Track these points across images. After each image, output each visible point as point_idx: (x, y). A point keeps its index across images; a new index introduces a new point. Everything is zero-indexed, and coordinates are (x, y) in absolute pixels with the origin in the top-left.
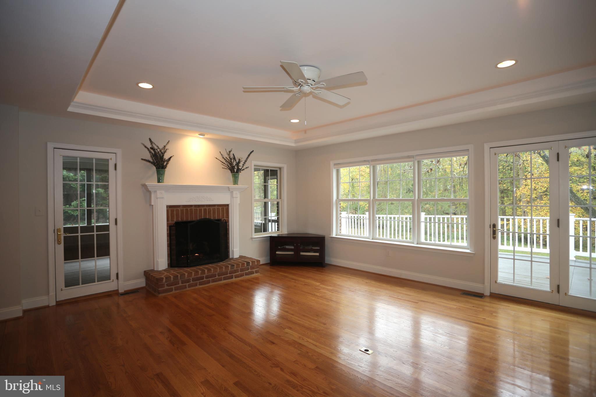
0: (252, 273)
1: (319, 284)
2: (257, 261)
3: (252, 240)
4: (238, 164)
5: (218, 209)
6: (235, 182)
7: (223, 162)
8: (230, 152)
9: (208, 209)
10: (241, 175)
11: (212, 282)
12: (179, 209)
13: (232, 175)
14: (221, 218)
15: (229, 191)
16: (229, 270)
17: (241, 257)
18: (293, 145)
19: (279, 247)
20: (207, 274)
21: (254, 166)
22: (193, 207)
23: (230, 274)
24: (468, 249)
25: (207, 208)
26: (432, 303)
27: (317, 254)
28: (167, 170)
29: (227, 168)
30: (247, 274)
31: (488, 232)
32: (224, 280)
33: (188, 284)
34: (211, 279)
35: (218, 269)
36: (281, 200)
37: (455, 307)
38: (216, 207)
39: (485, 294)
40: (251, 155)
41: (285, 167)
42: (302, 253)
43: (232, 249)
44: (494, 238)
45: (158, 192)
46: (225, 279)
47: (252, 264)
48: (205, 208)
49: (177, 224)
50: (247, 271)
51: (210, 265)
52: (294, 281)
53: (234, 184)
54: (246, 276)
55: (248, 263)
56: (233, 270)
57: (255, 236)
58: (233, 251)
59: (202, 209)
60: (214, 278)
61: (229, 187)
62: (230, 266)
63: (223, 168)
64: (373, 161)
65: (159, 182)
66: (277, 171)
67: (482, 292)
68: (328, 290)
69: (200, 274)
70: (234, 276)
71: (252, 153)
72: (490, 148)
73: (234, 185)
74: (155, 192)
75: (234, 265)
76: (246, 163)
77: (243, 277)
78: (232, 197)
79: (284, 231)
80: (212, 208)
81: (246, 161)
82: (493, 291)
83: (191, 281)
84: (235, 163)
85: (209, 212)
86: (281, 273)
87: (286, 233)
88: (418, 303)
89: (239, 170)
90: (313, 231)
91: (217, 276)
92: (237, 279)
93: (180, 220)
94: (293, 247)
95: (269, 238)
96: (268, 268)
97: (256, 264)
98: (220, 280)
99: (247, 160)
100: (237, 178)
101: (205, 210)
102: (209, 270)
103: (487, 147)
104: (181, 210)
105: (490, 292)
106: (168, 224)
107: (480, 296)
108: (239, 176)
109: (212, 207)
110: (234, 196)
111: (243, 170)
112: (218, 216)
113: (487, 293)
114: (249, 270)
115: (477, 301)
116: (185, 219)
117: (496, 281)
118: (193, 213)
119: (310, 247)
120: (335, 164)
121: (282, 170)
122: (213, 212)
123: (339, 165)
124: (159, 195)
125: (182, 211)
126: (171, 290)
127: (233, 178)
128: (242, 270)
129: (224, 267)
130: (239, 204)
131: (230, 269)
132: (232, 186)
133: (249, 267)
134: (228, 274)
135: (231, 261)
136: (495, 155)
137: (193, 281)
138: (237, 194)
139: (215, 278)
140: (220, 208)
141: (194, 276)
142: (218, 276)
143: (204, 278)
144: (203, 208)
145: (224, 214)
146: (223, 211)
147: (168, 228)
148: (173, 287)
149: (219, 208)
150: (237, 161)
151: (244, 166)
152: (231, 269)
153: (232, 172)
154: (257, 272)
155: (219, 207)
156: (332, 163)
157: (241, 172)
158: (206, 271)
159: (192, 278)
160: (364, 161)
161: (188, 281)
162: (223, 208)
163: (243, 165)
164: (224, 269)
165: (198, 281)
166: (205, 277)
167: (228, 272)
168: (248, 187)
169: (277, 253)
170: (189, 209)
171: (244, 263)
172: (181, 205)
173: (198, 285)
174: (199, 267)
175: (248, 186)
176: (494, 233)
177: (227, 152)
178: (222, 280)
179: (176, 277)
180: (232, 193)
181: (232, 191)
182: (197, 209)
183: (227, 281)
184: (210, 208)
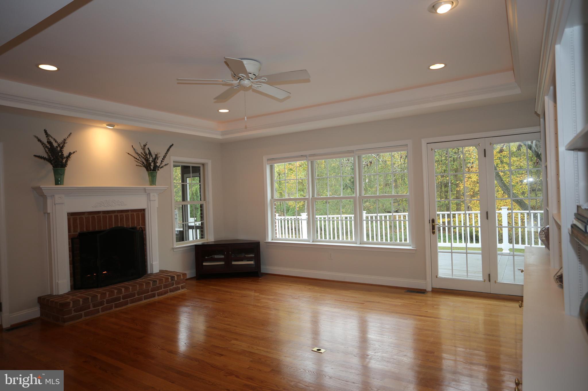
0: (177, 289)
1: (258, 294)
2: (183, 274)
3: (174, 251)
4: (155, 160)
5: (132, 215)
6: (153, 182)
7: (136, 159)
8: (145, 146)
9: (120, 215)
10: (160, 173)
11: (130, 303)
12: (84, 216)
13: (148, 173)
14: (136, 226)
15: (146, 192)
16: (150, 287)
17: (161, 271)
18: (219, 137)
19: (206, 257)
20: (125, 293)
21: (173, 162)
22: (101, 213)
23: (151, 291)
24: (410, 246)
25: (119, 214)
26: (379, 302)
27: (252, 262)
28: (68, 170)
29: (141, 165)
30: (171, 291)
31: (428, 227)
32: (144, 299)
33: (101, 307)
34: (129, 300)
35: (138, 286)
36: (206, 202)
37: (400, 304)
38: (130, 213)
39: (427, 290)
40: (171, 149)
41: (209, 163)
42: (234, 263)
43: (151, 263)
44: (434, 233)
45: (57, 196)
46: (146, 298)
47: (177, 278)
48: (116, 214)
49: (82, 235)
50: (172, 287)
51: (125, 283)
52: (229, 293)
54: (170, 293)
55: (173, 278)
56: (155, 286)
57: (177, 245)
58: (152, 265)
59: (112, 216)
60: (133, 298)
61: (145, 188)
62: (151, 282)
63: (137, 165)
64: (311, 155)
65: (57, 183)
66: (199, 167)
67: (424, 288)
68: (269, 299)
69: (115, 294)
71: (172, 147)
72: (427, 143)
73: (150, 185)
74: (53, 196)
75: (156, 281)
76: (165, 159)
77: (166, 294)
78: (149, 200)
79: (210, 238)
80: (124, 214)
81: (164, 157)
82: (434, 286)
83: (105, 303)
84: (151, 159)
85: (122, 219)
86: (211, 287)
87: (213, 240)
88: (364, 303)
89: (156, 168)
90: (244, 236)
91: (136, 295)
92: (161, 297)
93: (85, 230)
94: (223, 257)
95: (194, 247)
96: (194, 282)
97: (182, 278)
98: (140, 299)
99: (166, 155)
100: (155, 177)
101: (116, 217)
102: (127, 289)
103: (424, 142)
104: (86, 218)
105: (432, 288)
106: (69, 236)
107: (422, 292)
108: (156, 174)
110: (151, 199)
111: (161, 167)
112: (132, 224)
113: (429, 289)
114: (175, 286)
115: (419, 297)
116: (91, 229)
117: (436, 276)
118: (101, 221)
119: (243, 255)
120: (268, 160)
121: (206, 167)
122: (126, 219)
123: (273, 161)
124: (57, 201)
125: (88, 220)
126: (80, 316)
127: (150, 177)
128: (166, 286)
129: (144, 284)
130: (157, 208)
131: (151, 286)
132: (148, 187)
133: (174, 283)
134: (149, 292)
135: (151, 277)
136: (432, 150)
137: (107, 303)
138: (155, 197)
140: (135, 214)
141: (109, 297)
142: (138, 295)
143: (121, 299)
144: (113, 215)
145: (139, 220)
146: (138, 217)
147: (70, 241)
148: (83, 313)
149: (134, 214)
150: (154, 157)
151: (163, 163)
152: (153, 285)
153: (147, 170)
154: (183, 287)
156: (265, 159)
157: (159, 170)
158: (123, 290)
159: (106, 300)
160: (302, 156)
161: (101, 303)
162: (139, 213)
163: (162, 161)
164: (144, 287)
165: (114, 304)
166: (121, 297)
167: (149, 289)
168: (168, 188)
169: (204, 264)
170: (96, 216)
171: (168, 278)
172: (86, 212)
173: (113, 308)
174: (113, 287)
175: (167, 187)
176: (433, 228)
177: (141, 146)
178: (143, 300)
179: (86, 300)
180: (149, 195)
181: (149, 193)
182: (107, 216)
183: (148, 300)
184: (122, 215)
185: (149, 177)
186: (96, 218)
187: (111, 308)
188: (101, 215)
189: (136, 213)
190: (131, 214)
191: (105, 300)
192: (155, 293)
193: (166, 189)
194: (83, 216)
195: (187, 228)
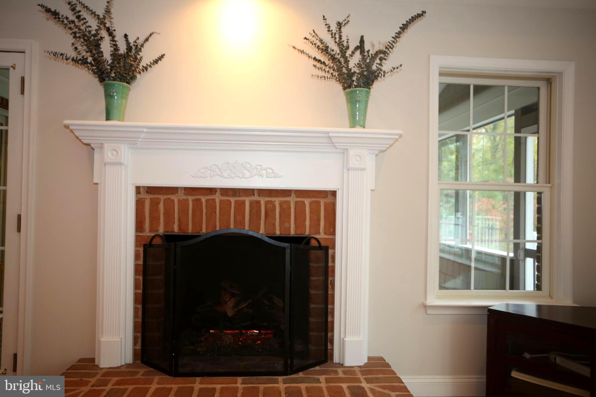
3: (426, 313)
5: (300, 207)
6: (357, 119)
8: (341, 25)
9: (266, 203)
12: (175, 198)
13: (347, 94)
14: (307, 233)
15: (333, 146)
19: (527, 356)
22: (218, 193)
25: (263, 201)
36: (551, 187)
38: (292, 200)
43: (342, 336)
48: (256, 198)
49: (168, 240)
57: (439, 297)
58: (343, 343)
59: (243, 203)
61: (331, 134)
65: (108, 118)
73: (350, 126)
74: (101, 146)
78: (346, 167)
80: (277, 201)
81: (390, 47)
93: (176, 229)
99: (396, 42)
100: (364, 104)
101: (255, 205)
104: (179, 201)
106: (138, 239)
109: (277, 197)
110: (351, 165)
112: (296, 227)
116: (191, 229)
118: (215, 212)
121: (556, 85)
122: (280, 214)
124: (109, 156)
125: (183, 204)
127: (351, 105)
130: (372, 190)
132: (342, 130)
138: (362, 159)
140: (307, 201)
144: (247, 201)
145: (319, 220)
146: (315, 211)
147: (141, 249)
149: (304, 202)
151: (383, 63)
153: (343, 87)
155: (302, 199)
162: (318, 203)
163: (381, 59)
168: (401, 136)
169: (514, 375)
170: (204, 199)
172: (181, 188)
175: (400, 132)
177: (326, 25)
180: (345, 152)
181: (347, 149)
182: (230, 202)
184: (271, 201)
185: (347, 104)
186: (205, 204)
188: (218, 198)
189: (310, 200)
190: (296, 202)
194: (173, 197)
195: (521, 253)
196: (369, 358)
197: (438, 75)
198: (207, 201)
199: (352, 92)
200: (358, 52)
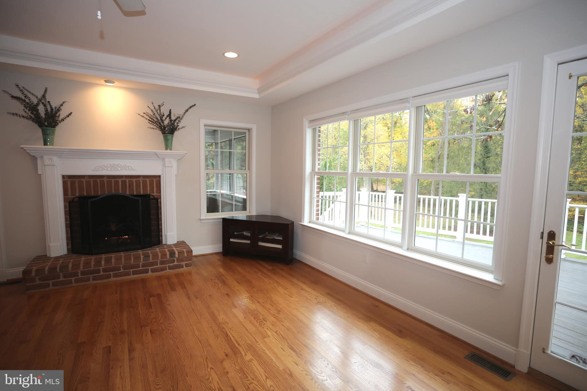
0: (179, 267)
2: (186, 252)
3: (201, 222)
5: (145, 183)
6: (168, 145)
7: (148, 120)
8: (160, 106)
9: (129, 181)
11: (113, 277)
12: (84, 180)
13: (164, 136)
14: (148, 193)
15: (158, 158)
16: (141, 262)
19: (236, 233)
20: (105, 266)
21: (205, 126)
22: (105, 177)
23: (142, 267)
24: (492, 273)
25: (127, 180)
27: (280, 246)
28: (60, 129)
29: (156, 127)
30: (171, 268)
31: (537, 245)
32: (133, 274)
33: (75, 278)
34: (113, 274)
35: (123, 260)
36: (249, 171)
38: (141, 179)
39: (515, 369)
41: (254, 128)
42: (261, 244)
43: (166, 233)
44: (549, 261)
45: (45, 157)
46: (135, 273)
47: (178, 255)
48: (124, 179)
49: (82, 199)
50: (171, 264)
53: (166, 149)
54: (169, 270)
55: (172, 254)
56: (149, 262)
57: (206, 217)
58: (166, 236)
59: (118, 181)
60: (117, 272)
61: (158, 153)
62: (142, 257)
63: (148, 127)
64: (353, 112)
65: (45, 144)
66: (244, 133)
69: (92, 266)
70: (150, 270)
71: (192, 109)
72: (559, 63)
74: (42, 157)
77: (164, 272)
78: (164, 166)
80: (134, 180)
81: (181, 119)
82: (535, 367)
83: (79, 274)
85: (131, 185)
87: (255, 214)
89: (173, 131)
91: (122, 269)
93: (85, 194)
95: (222, 220)
97: (186, 255)
98: (128, 274)
99: (183, 117)
100: (171, 141)
101: (124, 183)
104: (86, 181)
105: (529, 368)
106: (65, 200)
108: (172, 138)
109: (133, 178)
110: (166, 165)
111: (178, 130)
112: (143, 191)
114: (176, 263)
116: (92, 194)
117: (544, 349)
118: (105, 186)
119: (272, 237)
120: (310, 122)
121: (251, 132)
122: (136, 185)
124: (47, 162)
125: (88, 183)
126: (47, 286)
127: (166, 141)
128: (162, 263)
129: (132, 258)
130: (176, 175)
131: (142, 260)
132: (162, 151)
133: (175, 260)
134: (140, 267)
137: (82, 275)
138: (171, 163)
139: (119, 271)
140: (148, 180)
141: (84, 268)
142: (124, 270)
144: (120, 180)
145: (153, 188)
146: (152, 184)
147: (67, 204)
148: (50, 282)
149: (146, 180)
152: (144, 261)
153: (162, 133)
154: (188, 265)
155: (145, 179)
156: (305, 121)
159: (81, 271)
162: (153, 180)
163: (177, 123)
164: (132, 261)
165: (91, 276)
166: (101, 270)
167: (139, 264)
168: (186, 153)
169: (231, 240)
170: (98, 180)
171: (167, 254)
172: (86, 176)
173: (91, 280)
175: (186, 152)
176: (551, 250)
177: (154, 106)
178: (130, 275)
179: (76, 266)
180: (163, 159)
182: (112, 181)
183: (139, 275)
184: (131, 180)
185: (164, 141)
186: (99, 182)
187: (109, 277)
188: (105, 180)
190: (143, 180)
191: (79, 272)
192: (149, 268)
193: (185, 155)
194: (82, 180)
196: (177, 242)
197: (204, 125)
198: (100, 181)
199: (165, 136)
200: (168, 118)
